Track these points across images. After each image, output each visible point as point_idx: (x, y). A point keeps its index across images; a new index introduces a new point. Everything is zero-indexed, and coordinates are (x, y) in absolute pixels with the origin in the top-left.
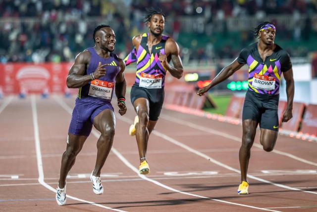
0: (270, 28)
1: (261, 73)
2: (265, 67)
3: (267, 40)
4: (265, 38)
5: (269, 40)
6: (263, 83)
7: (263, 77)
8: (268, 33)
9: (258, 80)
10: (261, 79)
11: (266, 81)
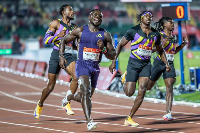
0: (148, 14)
1: (145, 45)
2: (148, 41)
3: (146, 22)
4: (145, 20)
5: (148, 21)
6: (145, 51)
7: (146, 47)
8: (147, 17)
9: (142, 49)
10: (145, 49)
11: (147, 50)
